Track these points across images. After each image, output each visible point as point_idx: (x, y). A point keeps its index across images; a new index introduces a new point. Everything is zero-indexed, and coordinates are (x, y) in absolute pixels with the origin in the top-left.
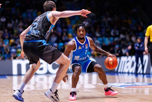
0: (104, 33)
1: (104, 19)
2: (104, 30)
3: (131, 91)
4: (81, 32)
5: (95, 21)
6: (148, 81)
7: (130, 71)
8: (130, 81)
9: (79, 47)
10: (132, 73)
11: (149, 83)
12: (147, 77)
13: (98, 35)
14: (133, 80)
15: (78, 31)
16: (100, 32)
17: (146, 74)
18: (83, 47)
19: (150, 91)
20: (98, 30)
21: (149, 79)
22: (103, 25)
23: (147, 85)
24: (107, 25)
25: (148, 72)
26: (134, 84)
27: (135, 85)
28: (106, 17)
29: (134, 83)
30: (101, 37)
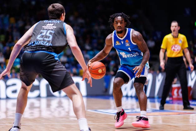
0: (95, 45)
1: (96, 28)
2: (95, 41)
3: (130, 120)
4: (119, 23)
5: (84, 30)
6: (152, 106)
7: (129, 94)
8: (129, 107)
9: (117, 42)
10: (131, 97)
11: (153, 110)
12: (151, 101)
13: (88, 47)
14: (133, 105)
15: (115, 22)
16: (91, 44)
17: (149, 98)
18: (123, 43)
19: (155, 119)
20: (88, 42)
21: (153, 104)
22: (94, 35)
23: (150, 111)
24: (99, 35)
25: (152, 96)
26: (134, 111)
27: (136, 112)
28: (99, 25)
29: (133, 109)
30: (92, 50)
